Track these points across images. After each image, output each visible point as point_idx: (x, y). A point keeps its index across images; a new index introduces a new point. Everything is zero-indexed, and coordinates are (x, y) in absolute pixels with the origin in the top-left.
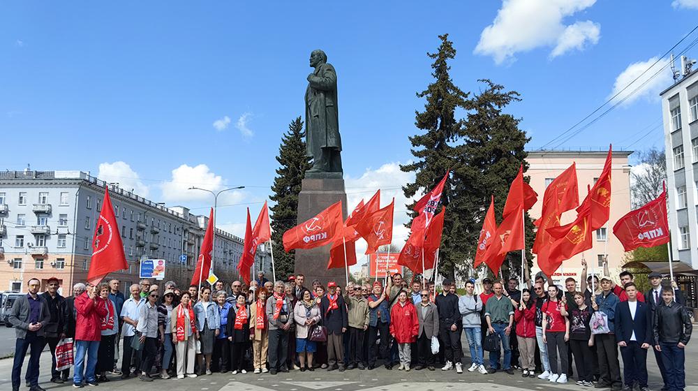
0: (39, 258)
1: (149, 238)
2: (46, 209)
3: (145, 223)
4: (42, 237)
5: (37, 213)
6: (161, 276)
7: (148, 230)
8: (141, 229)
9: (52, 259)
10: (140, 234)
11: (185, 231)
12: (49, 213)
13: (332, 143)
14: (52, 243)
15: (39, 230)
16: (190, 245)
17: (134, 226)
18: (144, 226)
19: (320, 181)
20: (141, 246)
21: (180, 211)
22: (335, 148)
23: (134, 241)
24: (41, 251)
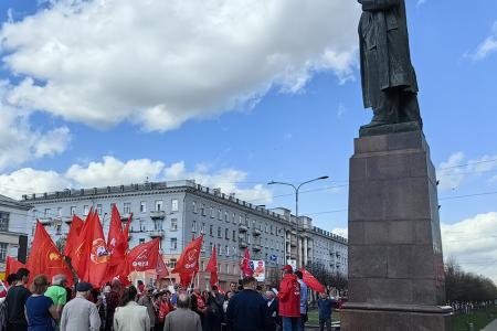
1: (251, 240)
2: (161, 215)
3: (247, 225)
5: (154, 219)
6: (261, 278)
7: (250, 232)
8: (243, 231)
9: (166, 261)
10: (242, 236)
11: (288, 232)
12: (162, 219)
13: (398, 80)
14: (166, 244)
15: (156, 234)
16: (293, 246)
17: (236, 228)
18: (245, 228)
19: (382, 137)
21: (282, 213)
22: (404, 86)
23: (237, 244)
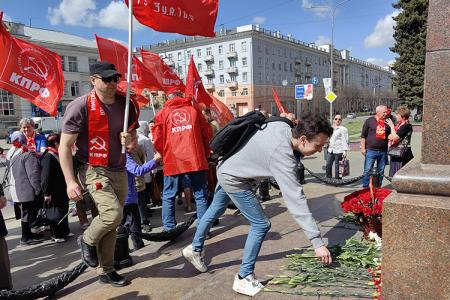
0: (233, 89)
1: (304, 70)
2: (234, 55)
3: (301, 59)
4: (234, 75)
5: (229, 58)
7: (303, 64)
8: (298, 64)
9: (240, 90)
10: (297, 67)
12: (236, 58)
14: (239, 78)
15: (231, 71)
17: (292, 61)
18: (300, 61)
20: (299, 76)
21: (327, 48)
23: (293, 73)
24: (234, 84)
